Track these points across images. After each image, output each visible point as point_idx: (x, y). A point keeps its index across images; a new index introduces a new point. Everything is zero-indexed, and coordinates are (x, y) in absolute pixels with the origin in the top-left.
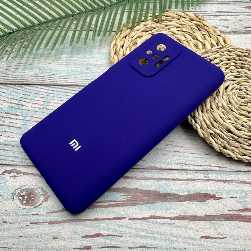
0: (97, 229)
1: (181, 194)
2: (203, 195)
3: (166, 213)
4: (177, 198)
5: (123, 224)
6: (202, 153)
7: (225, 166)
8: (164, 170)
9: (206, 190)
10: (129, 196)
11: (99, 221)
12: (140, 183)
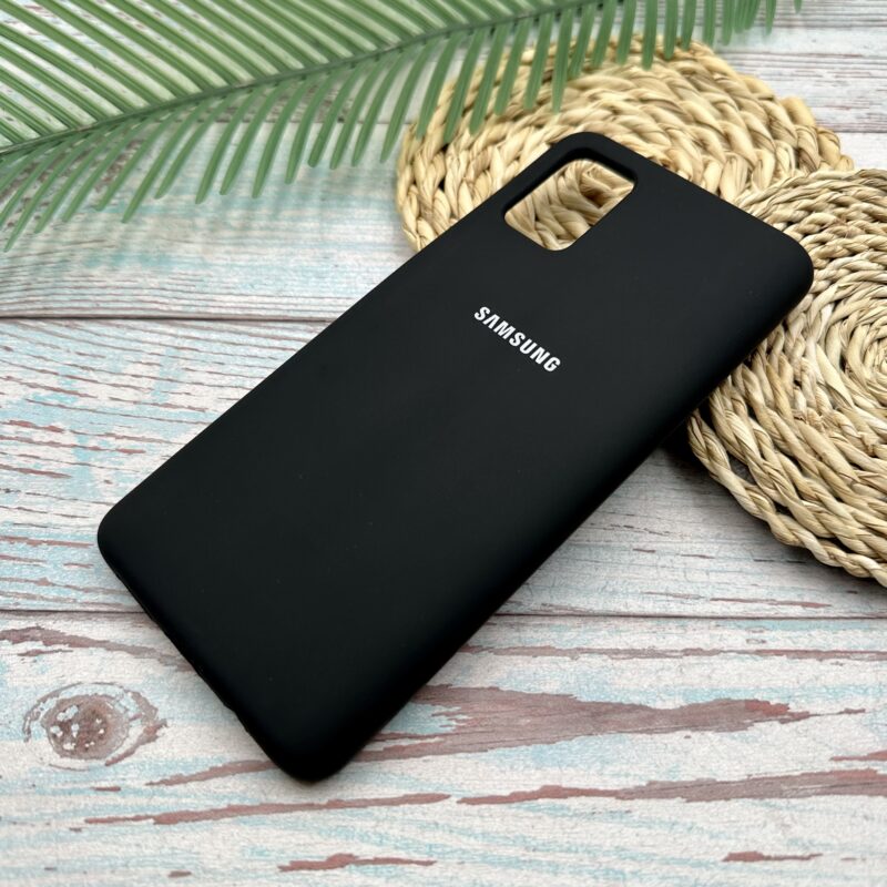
0: (339, 841)
1: (659, 705)
2: (743, 705)
3: (602, 774)
4: (643, 720)
5: (437, 818)
6: (742, 554)
7: (826, 602)
8: (597, 619)
9: (752, 688)
10: (465, 717)
11: (349, 810)
12: (506, 667)
